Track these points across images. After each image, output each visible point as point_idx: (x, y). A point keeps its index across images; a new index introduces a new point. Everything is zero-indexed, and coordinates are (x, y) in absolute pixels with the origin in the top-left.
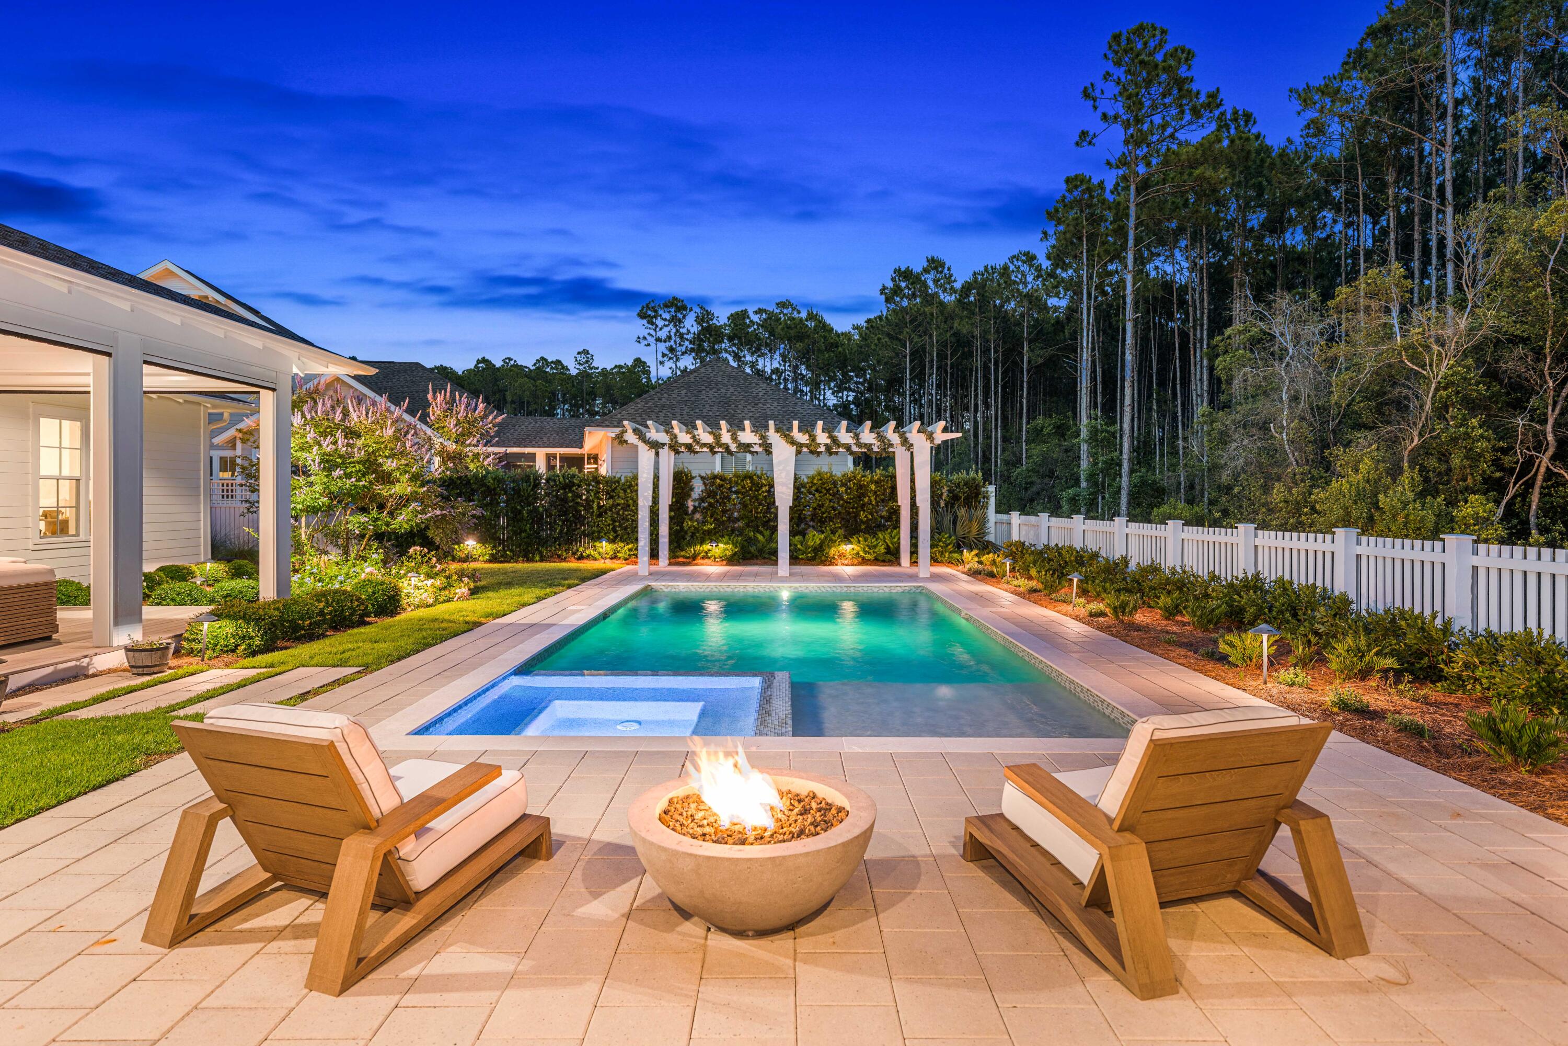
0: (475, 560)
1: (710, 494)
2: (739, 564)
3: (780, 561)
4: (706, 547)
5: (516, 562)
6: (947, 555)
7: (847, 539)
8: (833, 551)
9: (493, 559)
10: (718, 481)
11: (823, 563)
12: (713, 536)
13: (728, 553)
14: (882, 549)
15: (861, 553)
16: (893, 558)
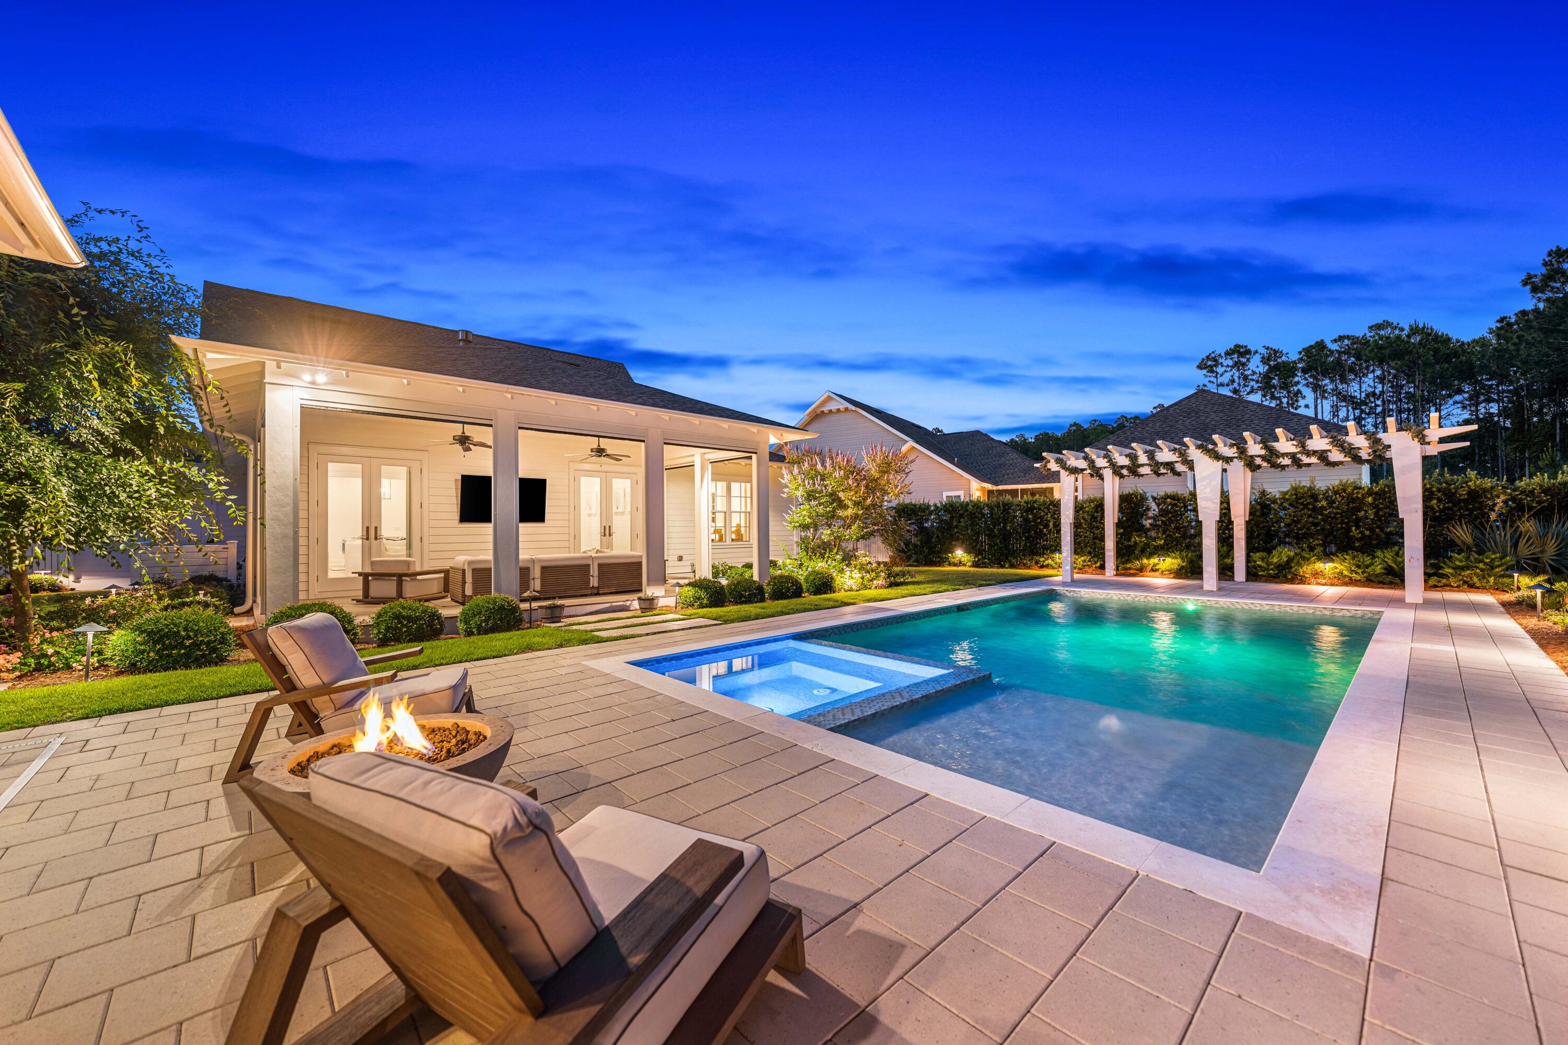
0: (965, 565)
1: (1163, 513)
2: (1186, 577)
3: (1205, 575)
4: (1154, 560)
5: (992, 567)
6: (1492, 580)
7: (1327, 556)
8: (1306, 570)
9: (976, 565)
10: (1169, 500)
11: (1292, 581)
12: (1164, 550)
13: (1176, 567)
14: (1378, 569)
15: (1346, 573)
16: (1397, 580)
